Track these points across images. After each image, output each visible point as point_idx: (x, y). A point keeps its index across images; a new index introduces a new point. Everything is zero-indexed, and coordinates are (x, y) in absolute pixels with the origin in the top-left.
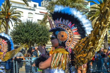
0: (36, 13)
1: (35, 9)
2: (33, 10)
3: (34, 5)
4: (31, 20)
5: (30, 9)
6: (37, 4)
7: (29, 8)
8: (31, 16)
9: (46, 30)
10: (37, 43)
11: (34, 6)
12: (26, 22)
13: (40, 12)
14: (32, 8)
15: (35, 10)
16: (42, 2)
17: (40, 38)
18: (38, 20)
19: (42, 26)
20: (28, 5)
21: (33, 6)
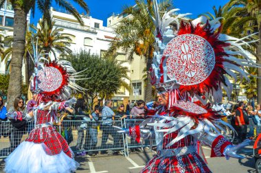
0: (98, 39)
1: (97, 31)
2: (93, 33)
3: (96, 24)
4: (87, 51)
5: (88, 31)
6: (101, 22)
7: (85, 28)
8: (88, 42)
9: (115, 69)
10: (97, 91)
11: (95, 26)
12: (79, 53)
13: (106, 37)
14: (91, 30)
15: (96, 33)
16: (108, 19)
17: (103, 82)
18: (101, 51)
19: (107, 62)
20: (82, 24)
21: (93, 26)
